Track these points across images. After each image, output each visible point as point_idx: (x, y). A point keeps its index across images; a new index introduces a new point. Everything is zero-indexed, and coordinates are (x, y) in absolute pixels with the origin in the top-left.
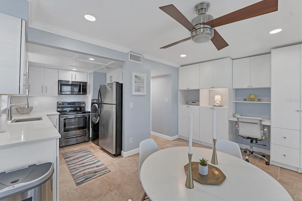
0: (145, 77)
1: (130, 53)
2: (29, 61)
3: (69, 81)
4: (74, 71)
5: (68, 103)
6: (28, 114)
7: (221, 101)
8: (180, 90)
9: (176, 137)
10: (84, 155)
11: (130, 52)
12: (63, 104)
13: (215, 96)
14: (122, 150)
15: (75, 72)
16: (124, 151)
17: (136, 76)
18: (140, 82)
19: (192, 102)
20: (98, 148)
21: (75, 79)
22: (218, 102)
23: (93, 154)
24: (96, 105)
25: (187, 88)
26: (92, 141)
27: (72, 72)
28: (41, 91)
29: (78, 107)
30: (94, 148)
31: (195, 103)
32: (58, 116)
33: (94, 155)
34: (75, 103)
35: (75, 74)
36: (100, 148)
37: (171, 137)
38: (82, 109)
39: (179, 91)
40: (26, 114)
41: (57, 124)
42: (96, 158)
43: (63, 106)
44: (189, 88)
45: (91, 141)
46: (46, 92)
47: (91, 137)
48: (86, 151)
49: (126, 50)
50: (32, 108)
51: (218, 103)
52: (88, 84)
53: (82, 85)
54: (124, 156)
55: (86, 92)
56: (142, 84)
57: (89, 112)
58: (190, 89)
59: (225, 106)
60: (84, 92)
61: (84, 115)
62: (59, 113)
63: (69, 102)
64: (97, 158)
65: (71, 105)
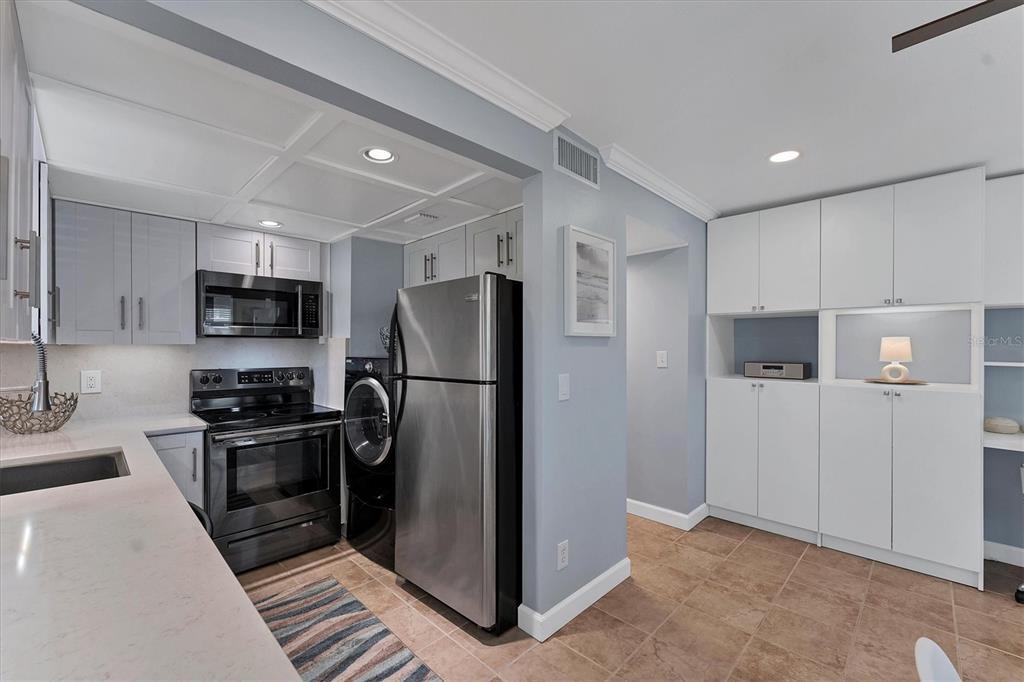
0: (611, 254)
1: (557, 134)
2: (50, 162)
3: (243, 276)
4: (265, 232)
5: (240, 374)
6: (55, 428)
7: (910, 359)
8: (711, 316)
9: (700, 512)
10: (340, 629)
11: (557, 128)
12: (218, 380)
13: (883, 339)
14: (519, 601)
15: (269, 240)
16: (534, 608)
17: (580, 247)
18: (596, 277)
19: (764, 367)
20: (387, 580)
21: (272, 266)
22: (895, 365)
23: (378, 621)
24: (374, 382)
25: (754, 308)
26: (349, 539)
27: (256, 237)
28: (118, 322)
29: (275, 390)
30: (373, 584)
31: (781, 368)
32: (200, 435)
33: (386, 632)
34: (269, 371)
35: (272, 247)
36: (397, 582)
37: (686, 516)
38: (297, 399)
39: (708, 318)
40: (46, 432)
41: (194, 476)
42: (400, 646)
43: (218, 387)
44: (762, 308)
45: (344, 543)
46: (141, 326)
47: (344, 520)
48: (338, 604)
49: (547, 117)
50: (76, 402)
51: (895, 372)
52: (326, 288)
53: (303, 295)
54: (540, 634)
55: (316, 325)
56: (601, 283)
57: (337, 415)
58: (766, 310)
59: (932, 385)
60: (311, 325)
61: (307, 430)
62: (202, 424)
63: (242, 370)
64: (406, 653)
65: (251, 381)
